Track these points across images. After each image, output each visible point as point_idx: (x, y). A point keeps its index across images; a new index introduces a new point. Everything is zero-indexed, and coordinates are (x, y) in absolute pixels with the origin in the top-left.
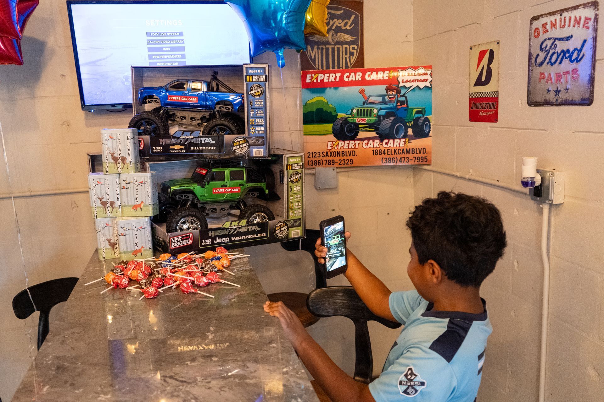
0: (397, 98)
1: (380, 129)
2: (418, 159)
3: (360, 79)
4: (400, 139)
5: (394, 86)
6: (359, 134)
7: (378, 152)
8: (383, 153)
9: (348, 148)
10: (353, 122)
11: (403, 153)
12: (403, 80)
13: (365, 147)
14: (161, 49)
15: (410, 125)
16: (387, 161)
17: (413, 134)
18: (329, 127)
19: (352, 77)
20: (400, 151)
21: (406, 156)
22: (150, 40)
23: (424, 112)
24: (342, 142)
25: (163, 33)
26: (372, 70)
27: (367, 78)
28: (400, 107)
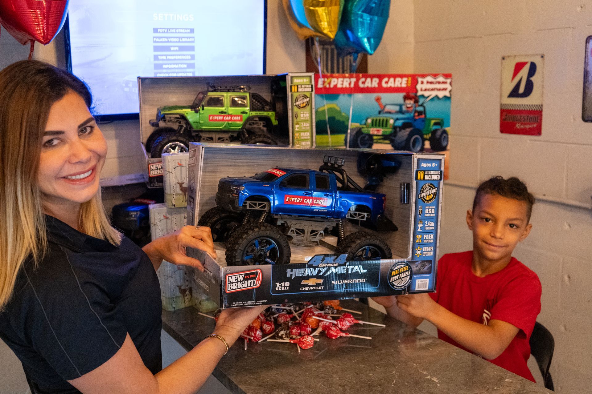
0: (415, 108)
1: (395, 141)
3: (377, 86)
6: (373, 146)
10: (367, 133)
12: (422, 88)
14: (168, 49)
15: (428, 137)
17: (430, 147)
18: (341, 137)
19: (368, 84)
22: (156, 37)
23: (442, 124)
25: (172, 29)
26: (389, 76)
27: (384, 85)
28: (418, 117)
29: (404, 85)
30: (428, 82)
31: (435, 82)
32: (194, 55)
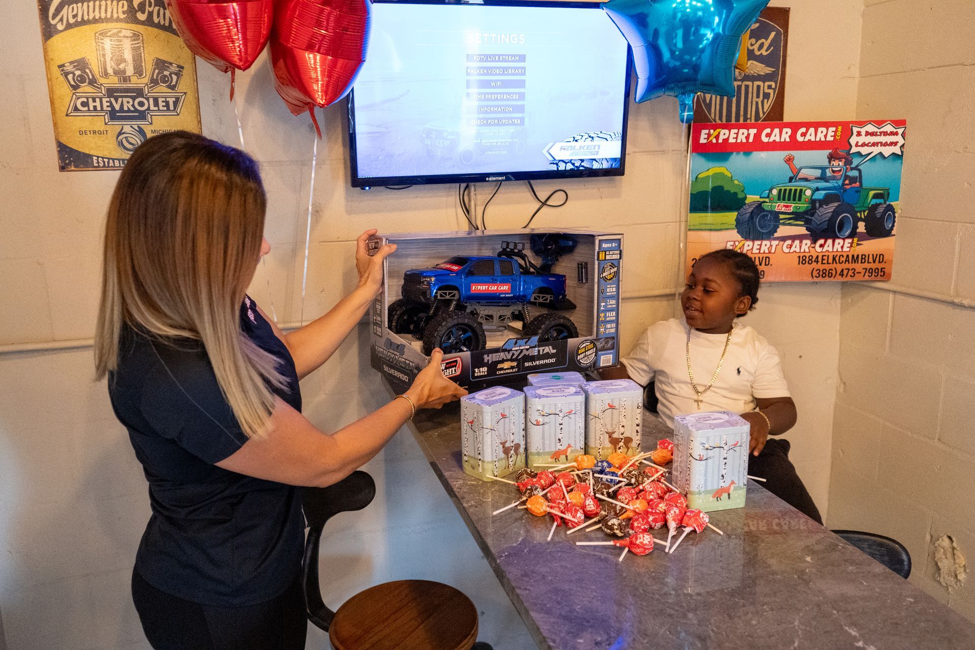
0: (846, 172)
1: (812, 221)
2: (871, 271)
3: (788, 140)
4: (844, 239)
5: (842, 152)
6: (778, 230)
7: (807, 260)
8: (815, 261)
9: (759, 253)
10: (770, 209)
11: (847, 262)
12: (857, 142)
13: (787, 250)
14: (487, 84)
15: (863, 216)
16: (819, 275)
17: (865, 231)
18: (731, 217)
19: (776, 136)
20: (842, 259)
21: (851, 266)
22: (471, 68)
23: (886, 196)
24: (750, 243)
25: (494, 56)
26: (808, 125)
27: (800, 138)
28: (850, 186)
29: (830, 138)
30: (867, 134)
31: (878, 134)
32: (524, 94)
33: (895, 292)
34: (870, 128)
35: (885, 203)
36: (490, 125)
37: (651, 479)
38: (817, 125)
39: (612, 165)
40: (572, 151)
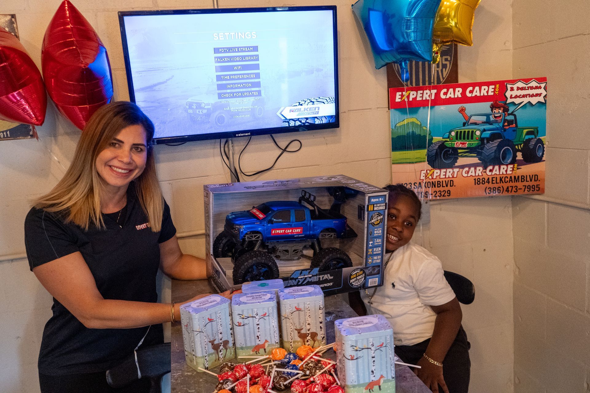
0: (505, 117)
1: (483, 154)
2: (529, 187)
3: (460, 96)
4: (507, 165)
5: (500, 103)
6: (458, 161)
7: (481, 181)
8: (487, 182)
9: (445, 178)
10: (451, 146)
11: (511, 182)
12: (511, 95)
13: (465, 175)
14: (231, 68)
15: (520, 148)
16: (491, 191)
17: (522, 159)
18: (423, 153)
19: (451, 94)
20: (507, 179)
21: (514, 184)
22: (218, 58)
23: (536, 132)
24: (438, 171)
25: (234, 48)
26: (474, 85)
27: (469, 95)
28: (508, 127)
29: (491, 93)
30: (518, 89)
31: (527, 88)
32: (259, 74)
33: (548, 202)
34: (520, 85)
35: (536, 137)
36: (236, 97)
37: (322, 371)
38: (480, 85)
39: (329, 121)
40: (299, 112)
